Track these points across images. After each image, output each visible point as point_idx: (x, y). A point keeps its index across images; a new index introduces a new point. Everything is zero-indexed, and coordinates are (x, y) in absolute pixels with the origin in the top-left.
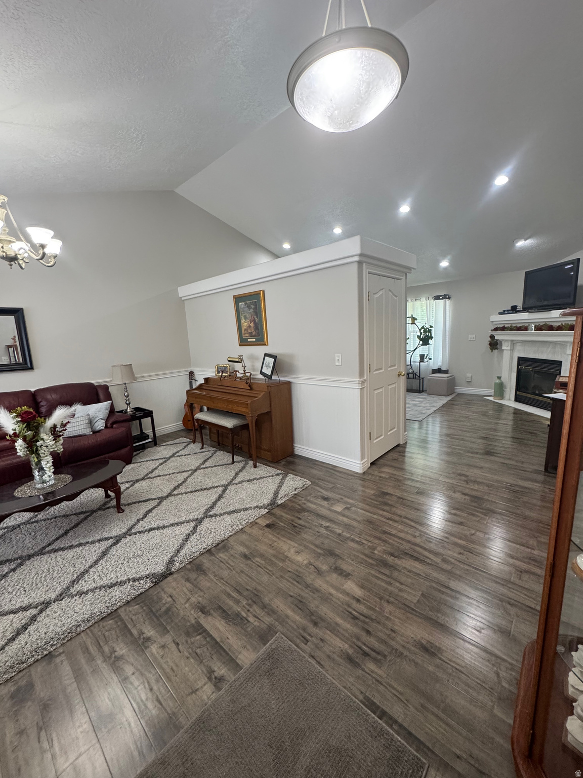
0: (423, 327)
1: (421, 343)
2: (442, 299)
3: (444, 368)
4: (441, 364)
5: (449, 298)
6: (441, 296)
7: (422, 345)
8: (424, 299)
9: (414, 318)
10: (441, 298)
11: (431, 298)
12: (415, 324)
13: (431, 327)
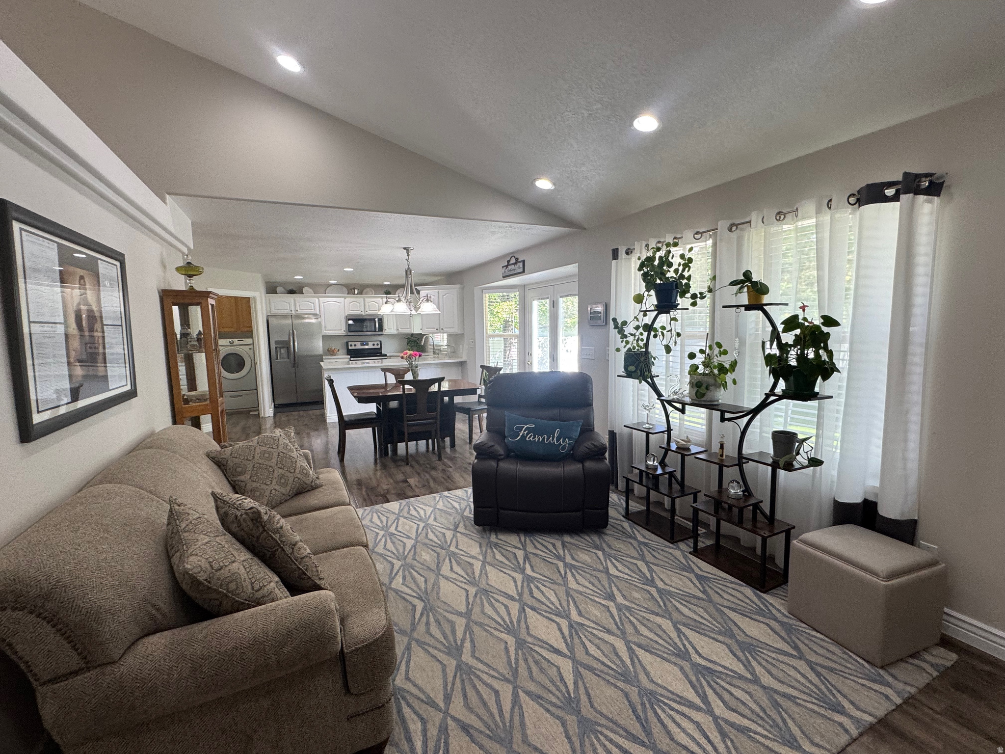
0: (791, 323)
1: (782, 385)
2: (895, 198)
3: (889, 510)
4: (876, 483)
5: (935, 188)
6: (890, 185)
7: (785, 395)
8: (809, 207)
9: (755, 284)
10: (890, 192)
11: (840, 198)
12: (760, 307)
13: (829, 321)
